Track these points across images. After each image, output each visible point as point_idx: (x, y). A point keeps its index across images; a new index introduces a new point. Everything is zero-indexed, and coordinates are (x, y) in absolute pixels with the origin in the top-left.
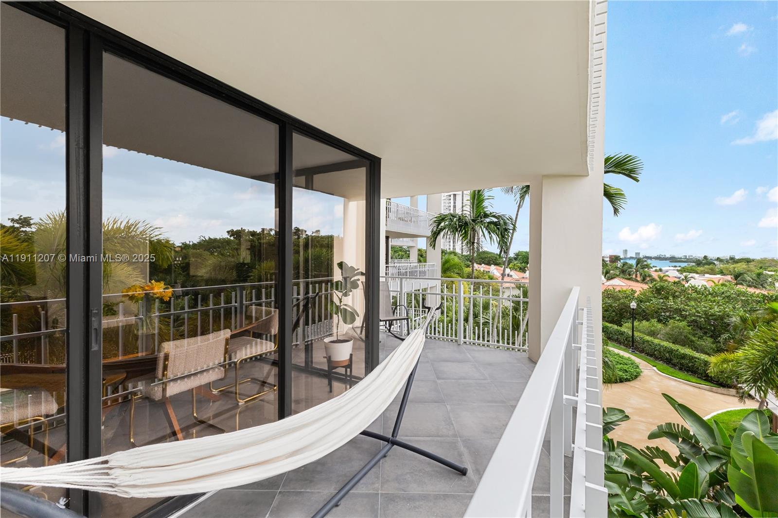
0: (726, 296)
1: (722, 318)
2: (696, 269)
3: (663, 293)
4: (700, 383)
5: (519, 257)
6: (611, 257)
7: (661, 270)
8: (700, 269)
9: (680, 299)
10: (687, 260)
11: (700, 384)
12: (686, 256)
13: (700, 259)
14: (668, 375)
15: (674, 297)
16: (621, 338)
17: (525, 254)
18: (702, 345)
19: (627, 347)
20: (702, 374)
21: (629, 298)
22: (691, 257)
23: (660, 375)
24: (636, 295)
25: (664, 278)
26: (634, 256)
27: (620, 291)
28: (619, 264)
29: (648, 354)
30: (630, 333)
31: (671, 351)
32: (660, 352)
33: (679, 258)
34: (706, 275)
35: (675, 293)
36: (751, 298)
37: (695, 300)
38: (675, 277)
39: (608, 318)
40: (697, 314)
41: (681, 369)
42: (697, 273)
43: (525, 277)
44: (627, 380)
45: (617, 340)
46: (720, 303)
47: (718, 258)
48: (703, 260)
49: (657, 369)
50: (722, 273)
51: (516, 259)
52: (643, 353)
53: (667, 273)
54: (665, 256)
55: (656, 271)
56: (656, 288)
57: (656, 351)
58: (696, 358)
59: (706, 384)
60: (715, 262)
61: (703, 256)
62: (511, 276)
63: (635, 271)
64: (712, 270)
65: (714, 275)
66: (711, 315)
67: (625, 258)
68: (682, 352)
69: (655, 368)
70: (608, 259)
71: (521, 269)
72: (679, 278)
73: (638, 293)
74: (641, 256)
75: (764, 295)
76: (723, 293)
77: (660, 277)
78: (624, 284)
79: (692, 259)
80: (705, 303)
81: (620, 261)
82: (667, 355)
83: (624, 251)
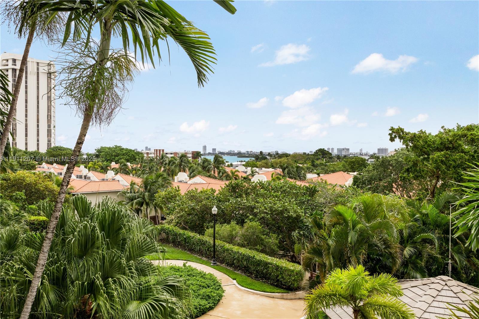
0: (283, 190)
1: (282, 212)
2: (256, 163)
3: (237, 190)
4: (274, 291)
5: (102, 154)
6: (193, 153)
7: (232, 165)
8: (259, 163)
9: (251, 196)
10: (249, 155)
11: (274, 293)
12: (248, 152)
13: (257, 154)
14: (247, 288)
15: (247, 194)
16: (203, 248)
17: (107, 150)
18: (269, 242)
19: (209, 258)
20: (274, 280)
21: (210, 199)
22: (251, 153)
23: (240, 290)
24: (215, 194)
25: (236, 174)
26: (211, 152)
27: (202, 192)
28: (200, 160)
29: (228, 264)
30: (212, 242)
31: (248, 258)
32: (239, 261)
33: (244, 154)
34: (263, 168)
35: (247, 190)
36: (300, 191)
37: (263, 196)
38: (243, 172)
39: (191, 223)
40: (265, 211)
41: (256, 277)
42: (257, 167)
43: (105, 178)
44: (211, 308)
45: (199, 251)
46: (280, 198)
47: (269, 153)
48: (260, 156)
49: (237, 282)
50: (273, 167)
51: (97, 156)
52: (224, 263)
53: (237, 168)
54: (234, 151)
55: (228, 166)
56: (232, 186)
57: (235, 259)
58: (269, 263)
59: (278, 291)
60: (268, 157)
61: (259, 152)
62: (89, 178)
63: (213, 167)
64: (266, 164)
65: (268, 168)
66: (274, 211)
67: (205, 154)
68: (258, 258)
69: (235, 281)
70: (190, 155)
71: (102, 168)
72: (246, 172)
73: (217, 192)
74: (217, 152)
75: (307, 187)
76: (281, 188)
77: (232, 173)
78: (204, 182)
79: (252, 154)
80: (270, 199)
81: (201, 157)
82: (245, 263)
83: (203, 146)
